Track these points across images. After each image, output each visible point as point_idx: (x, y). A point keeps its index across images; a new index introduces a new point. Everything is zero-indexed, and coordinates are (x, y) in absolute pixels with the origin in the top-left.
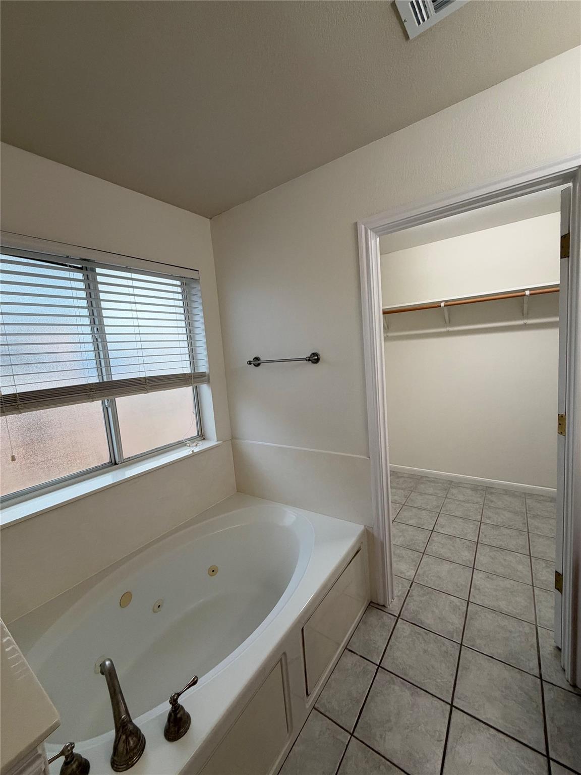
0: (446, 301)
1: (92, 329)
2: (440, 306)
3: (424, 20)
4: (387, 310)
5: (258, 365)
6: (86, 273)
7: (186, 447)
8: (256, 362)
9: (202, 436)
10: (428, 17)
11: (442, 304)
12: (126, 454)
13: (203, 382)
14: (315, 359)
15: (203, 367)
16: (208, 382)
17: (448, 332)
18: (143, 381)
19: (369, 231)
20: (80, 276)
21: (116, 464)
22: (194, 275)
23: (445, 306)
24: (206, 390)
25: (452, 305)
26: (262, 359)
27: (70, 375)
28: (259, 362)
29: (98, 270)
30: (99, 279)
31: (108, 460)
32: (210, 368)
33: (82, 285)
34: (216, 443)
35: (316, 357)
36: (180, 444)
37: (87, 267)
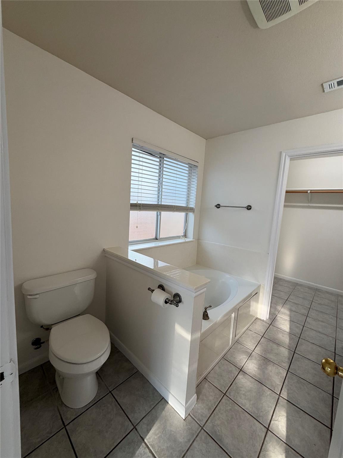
0: (311, 190)
1: (159, 182)
2: (307, 192)
3: (332, 88)
4: (288, 191)
5: (219, 207)
6: (161, 159)
7: (180, 239)
8: (218, 206)
9: (185, 236)
10: (334, 87)
11: (309, 192)
12: (162, 236)
13: (190, 212)
14: (249, 208)
15: (192, 205)
16: (194, 212)
17: (309, 206)
18: (174, 207)
19: (287, 156)
20: (158, 160)
21: (157, 239)
22: (196, 164)
23: (310, 192)
24: (191, 216)
25: (313, 192)
26: (221, 205)
27: (149, 199)
28: (220, 206)
29: (165, 159)
30: (165, 162)
31: (154, 237)
32: (195, 206)
33: (158, 164)
34: (192, 240)
35: (250, 207)
36: (178, 237)
37: (162, 157)
